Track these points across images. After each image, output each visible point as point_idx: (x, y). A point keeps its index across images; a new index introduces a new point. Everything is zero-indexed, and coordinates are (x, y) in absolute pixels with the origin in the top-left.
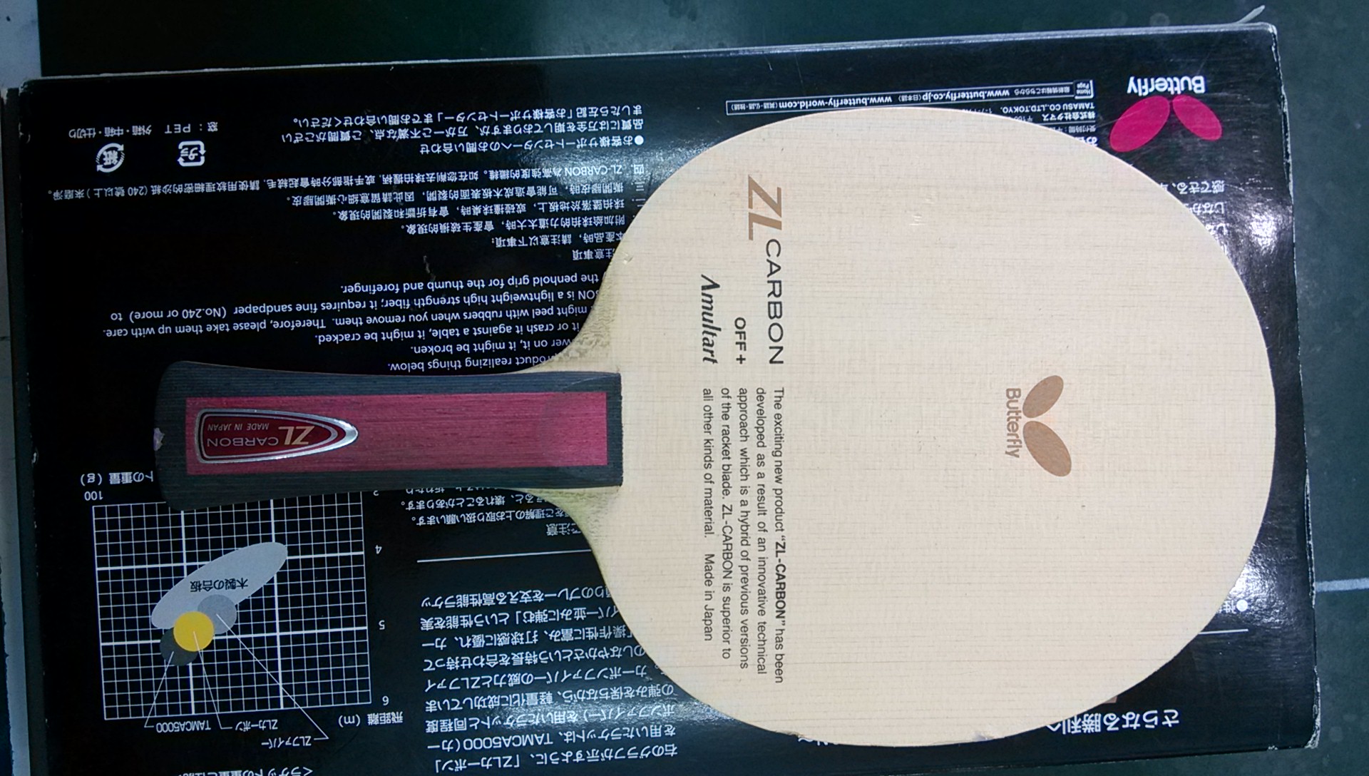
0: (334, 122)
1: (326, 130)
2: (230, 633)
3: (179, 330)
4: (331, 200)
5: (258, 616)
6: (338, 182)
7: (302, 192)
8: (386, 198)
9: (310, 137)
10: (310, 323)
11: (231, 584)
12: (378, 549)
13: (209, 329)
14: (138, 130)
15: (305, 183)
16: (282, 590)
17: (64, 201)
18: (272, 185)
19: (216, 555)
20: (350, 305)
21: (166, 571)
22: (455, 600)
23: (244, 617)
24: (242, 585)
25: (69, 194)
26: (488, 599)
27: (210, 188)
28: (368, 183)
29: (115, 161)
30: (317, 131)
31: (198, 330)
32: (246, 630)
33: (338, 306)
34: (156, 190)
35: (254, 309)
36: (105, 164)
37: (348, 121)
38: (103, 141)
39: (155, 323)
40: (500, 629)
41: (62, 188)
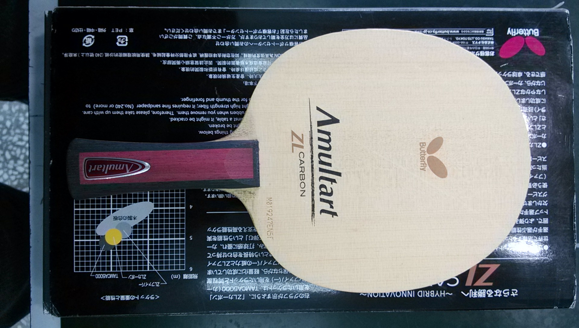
0: (181, 31)
1: (178, 34)
2: (128, 238)
3: (114, 113)
4: (179, 63)
5: (140, 232)
6: (182, 55)
7: (167, 59)
8: (201, 63)
9: (171, 36)
10: (167, 113)
11: (130, 218)
12: (191, 207)
13: (126, 113)
14: (100, 30)
15: (168, 55)
16: (151, 221)
17: (69, 57)
18: (155, 55)
19: (125, 206)
20: (184, 106)
21: (104, 212)
22: (221, 229)
23: (135, 232)
24: (135, 219)
25: (71, 55)
26: (235, 230)
27: (129, 55)
28: (194, 56)
29: (90, 42)
30: (174, 34)
31: (122, 113)
32: (135, 237)
33: (179, 106)
34: (107, 55)
35: (145, 106)
36: (87, 43)
37: (187, 31)
38: (86, 34)
39: (104, 109)
40: (239, 242)
41: (68, 52)
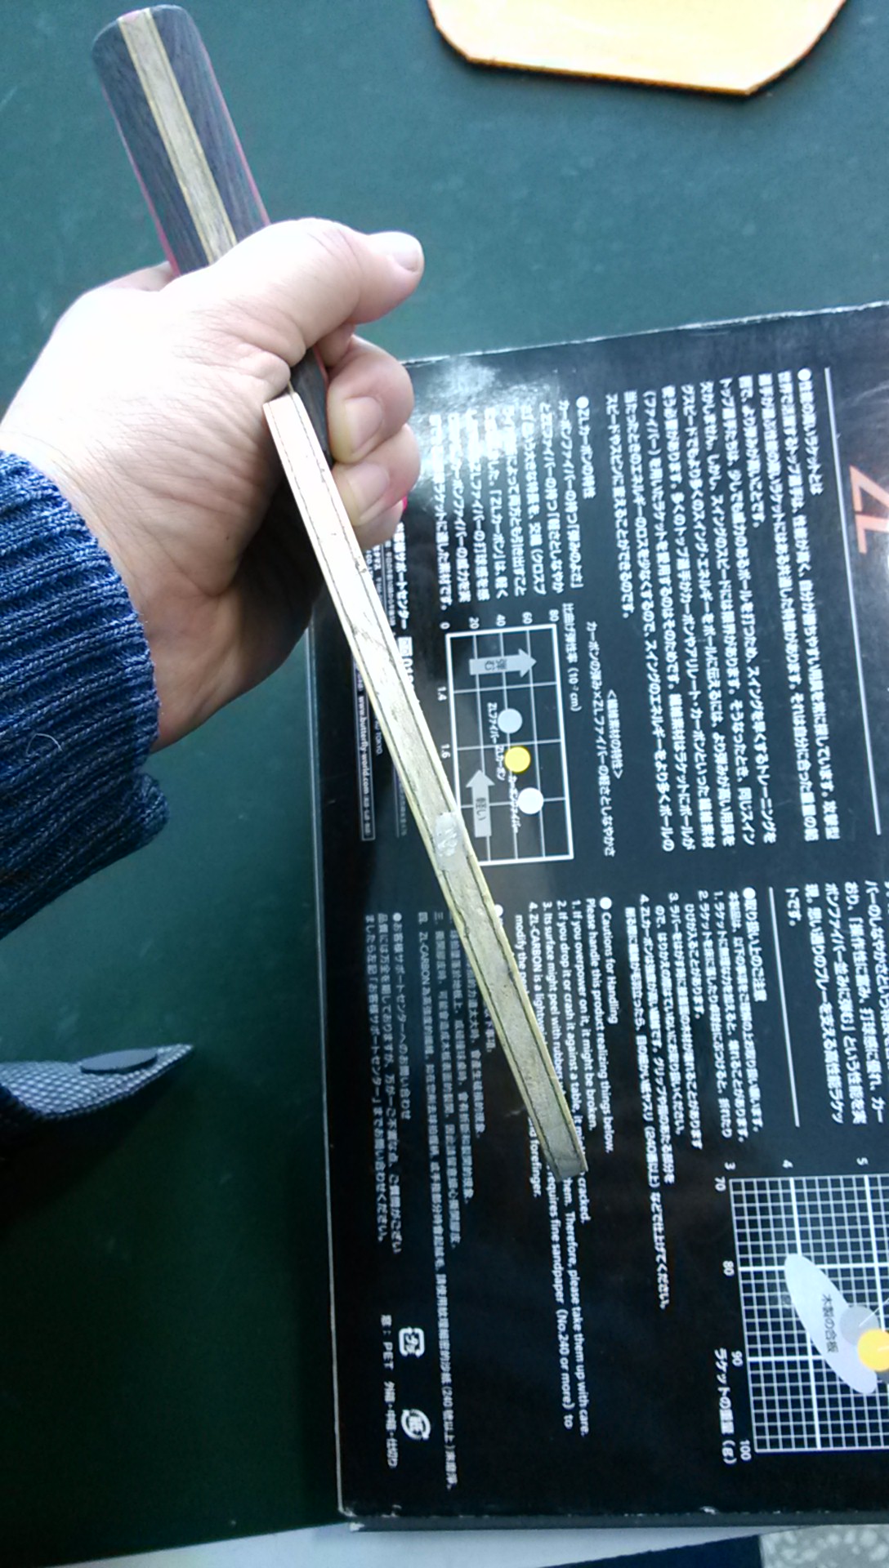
0: (382, 1201)
1: (389, 1208)
2: (878, 1314)
3: (580, 1357)
4: (454, 1204)
5: (859, 1285)
6: (437, 1198)
7: (447, 1233)
8: (451, 1151)
9: (396, 1225)
10: (570, 1228)
11: (828, 1311)
12: (787, 1164)
13: (577, 1327)
14: (390, 1396)
15: (438, 1230)
16: (832, 1260)
17: (457, 1472)
18: (440, 1263)
19: (800, 1326)
20: (551, 1189)
21: (818, 1377)
22: (834, 1090)
23: (861, 1298)
24: (829, 1300)
25: (451, 1467)
26: (831, 1057)
27: (444, 1324)
28: (438, 1168)
29: (419, 1420)
30: (390, 1218)
31: (579, 1339)
32: (873, 1297)
33: (553, 1199)
34: (446, 1378)
35: (558, 1284)
36: (421, 1428)
37: (381, 1187)
38: (399, 1433)
39: (574, 1382)
40: (860, 1046)
41: (444, 1474)
